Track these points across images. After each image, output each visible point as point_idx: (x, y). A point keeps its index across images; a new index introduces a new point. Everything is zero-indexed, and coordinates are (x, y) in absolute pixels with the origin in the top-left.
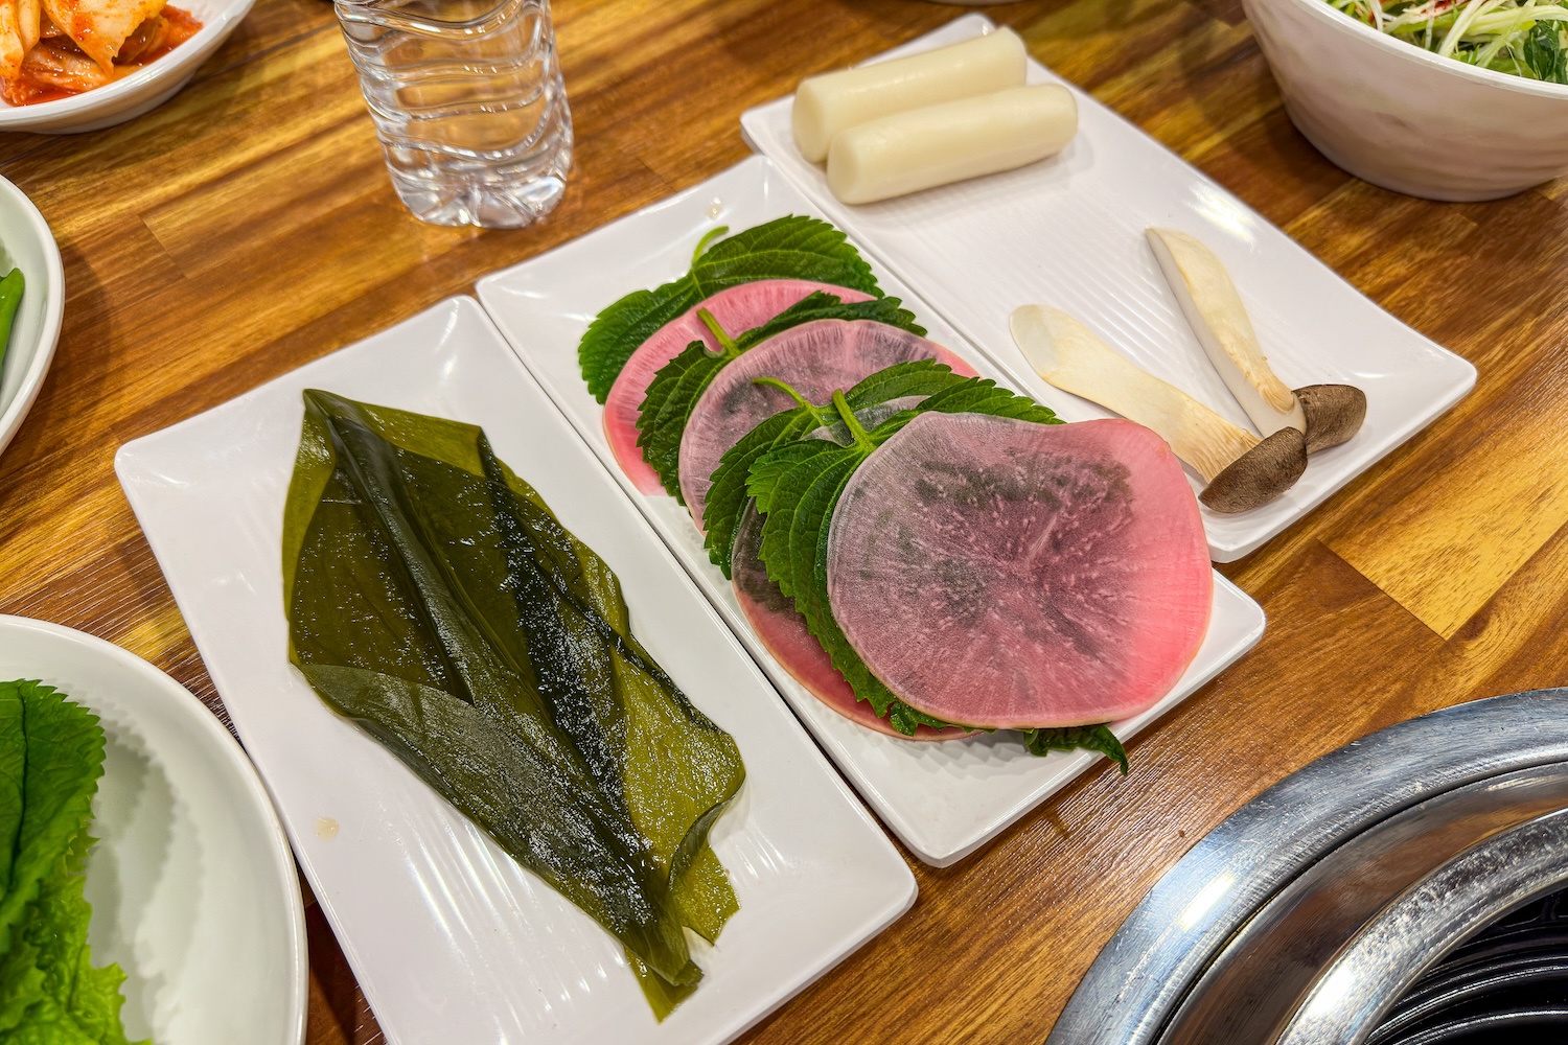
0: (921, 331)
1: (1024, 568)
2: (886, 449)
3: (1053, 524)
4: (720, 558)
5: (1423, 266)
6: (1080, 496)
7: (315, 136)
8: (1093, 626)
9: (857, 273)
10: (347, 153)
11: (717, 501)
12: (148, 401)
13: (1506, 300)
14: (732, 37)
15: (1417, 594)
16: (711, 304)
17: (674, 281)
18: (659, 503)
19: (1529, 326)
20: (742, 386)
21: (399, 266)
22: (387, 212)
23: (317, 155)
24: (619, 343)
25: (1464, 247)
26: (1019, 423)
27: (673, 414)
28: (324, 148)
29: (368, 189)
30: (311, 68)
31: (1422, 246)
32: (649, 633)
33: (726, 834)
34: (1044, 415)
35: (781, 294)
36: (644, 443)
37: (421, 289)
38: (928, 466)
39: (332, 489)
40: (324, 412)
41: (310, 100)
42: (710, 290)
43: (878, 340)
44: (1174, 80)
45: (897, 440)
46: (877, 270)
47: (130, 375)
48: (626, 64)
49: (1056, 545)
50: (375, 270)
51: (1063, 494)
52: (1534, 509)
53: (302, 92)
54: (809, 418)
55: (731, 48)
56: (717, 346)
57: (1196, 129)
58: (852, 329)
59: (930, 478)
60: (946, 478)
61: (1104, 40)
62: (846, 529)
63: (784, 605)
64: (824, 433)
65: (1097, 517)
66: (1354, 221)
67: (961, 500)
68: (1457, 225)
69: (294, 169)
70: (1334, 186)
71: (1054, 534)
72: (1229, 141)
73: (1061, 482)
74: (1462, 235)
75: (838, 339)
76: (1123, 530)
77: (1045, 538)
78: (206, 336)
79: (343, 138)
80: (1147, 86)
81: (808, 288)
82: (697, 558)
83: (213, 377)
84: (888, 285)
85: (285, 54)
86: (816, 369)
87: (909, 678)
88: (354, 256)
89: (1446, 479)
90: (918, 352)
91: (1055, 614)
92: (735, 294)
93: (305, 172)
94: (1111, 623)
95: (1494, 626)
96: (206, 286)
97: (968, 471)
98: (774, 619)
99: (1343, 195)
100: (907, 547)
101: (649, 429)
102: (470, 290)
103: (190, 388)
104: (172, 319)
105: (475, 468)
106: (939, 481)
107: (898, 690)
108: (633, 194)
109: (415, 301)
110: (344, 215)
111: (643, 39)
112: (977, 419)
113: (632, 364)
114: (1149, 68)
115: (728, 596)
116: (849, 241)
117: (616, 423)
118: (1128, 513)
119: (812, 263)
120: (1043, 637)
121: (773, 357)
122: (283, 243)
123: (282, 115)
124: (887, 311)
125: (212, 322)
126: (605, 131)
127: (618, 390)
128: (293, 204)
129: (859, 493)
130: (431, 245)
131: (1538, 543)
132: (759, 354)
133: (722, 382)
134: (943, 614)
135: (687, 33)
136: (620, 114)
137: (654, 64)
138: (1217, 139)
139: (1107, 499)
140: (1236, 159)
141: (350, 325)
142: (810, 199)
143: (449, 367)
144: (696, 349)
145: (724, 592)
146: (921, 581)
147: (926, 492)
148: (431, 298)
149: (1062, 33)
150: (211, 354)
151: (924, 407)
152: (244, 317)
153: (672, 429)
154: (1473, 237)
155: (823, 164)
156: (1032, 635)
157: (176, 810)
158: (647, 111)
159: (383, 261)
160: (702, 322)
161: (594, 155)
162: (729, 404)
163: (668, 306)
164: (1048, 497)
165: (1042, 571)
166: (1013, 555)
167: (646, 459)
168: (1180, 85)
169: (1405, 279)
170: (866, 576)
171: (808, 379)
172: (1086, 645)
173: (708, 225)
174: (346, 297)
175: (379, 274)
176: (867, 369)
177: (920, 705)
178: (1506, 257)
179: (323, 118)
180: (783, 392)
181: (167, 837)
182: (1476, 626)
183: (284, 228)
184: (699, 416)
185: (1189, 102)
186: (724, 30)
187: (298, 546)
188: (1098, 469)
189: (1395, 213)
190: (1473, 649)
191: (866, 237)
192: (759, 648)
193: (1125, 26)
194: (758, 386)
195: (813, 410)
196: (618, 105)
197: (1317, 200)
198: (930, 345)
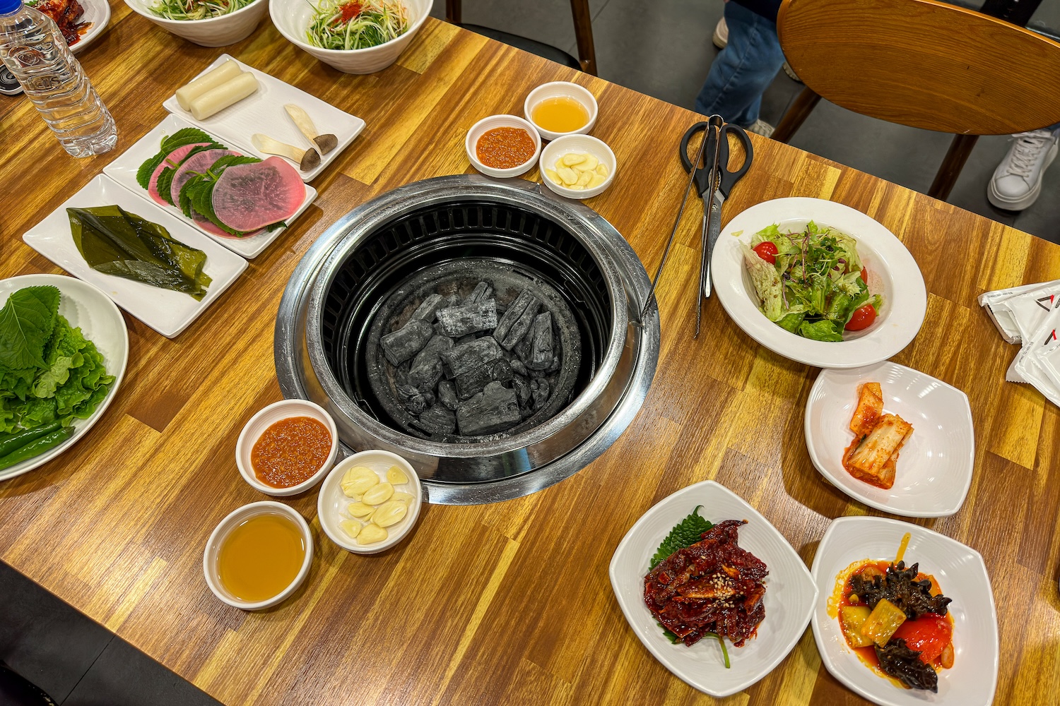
0: (227, 149)
1: (262, 196)
2: (221, 178)
3: (263, 184)
4: (188, 215)
5: (363, 95)
6: (268, 175)
7: (31, 142)
8: (280, 204)
9: (206, 138)
10: (44, 144)
11: (182, 202)
12: (18, 227)
13: (385, 98)
14: (154, 76)
15: (362, 178)
16: (169, 157)
17: (157, 154)
18: (169, 208)
19: (391, 104)
20: (183, 175)
21: (76, 172)
22: (65, 158)
23: (34, 147)
24: (147, 174)
25: (374, 86)
26: (252, 164)
27: (166, 186)
28: (36, 144)
29: (57, 152)
30: (19, 120)
31: (363, 88)
32: (176, 236)
33: (206, 269)
34: (259, 160)
35: (187, 149)
36: (161, 195)
37: (86, 176)
38: (232, 179)
39: (84, 229)
40: (73, 213)
41: (24, 131)
42: (168, 153)
43: (215, 153)
44: (293, 55)
45: (223, 175)
46: (211, 136)
47: (9, 222)
48: (123, 93)
49: (266, 188)
50: (69, 175)
51: (263, 176)
52: (391, 150)
53: (19, 129)
54: (201, 177)
55: (155, 80)
56: (173, 167)
57: (300, 70)
58: (207, 153)
59: (233, 182)
60: (237, 181)
61: (270, 47)
62: (216, 200)
63: (207, 220)
64: (206, 179)
65: (273, 180)
66: (345, 86)
67: (241, 185)
68: (373, 80)
69: (29, 153)
70: (340, 77)
71: (265, 186)
72: (309, 71)
73: (262, 174)
74: (374, 83)
75: (205, 156)
76: (281, 181)
77: (263, 187)
78: (26, 206)
79: (41, 139)
80: (284, 60)
81: (193, 146)
82: (183, 217)
83: (34, 216)
84: (215, 139)
85: (7, 118)
86: (201, 165)
87: (239, 226)
88: (61, 173)
89: (369, 149)
90: (227, 153)
91: (271, 204)
92: (175, 152)
93: (33, 153)
94: (285, 202)
95: (380, 180)
96: (18, 193)
97: (241, 178)
98: (206, 224)
99: (342, 79)
100: (233, 199)
101: (161, 191)
102: (101, 172)
103: (29, 220)
104: (13, 205)
105: (120, 215)
106: (236, 182)
107: (237, 229)
108: (139, 133)
109: (85, 180)
110: (51, 163)
111: (126, 84)
112: (242, 165)
113: (152, 178)
114: (284, 53)
115: (192, 222)
116: (202, 130)
117: (152, 193)
118: (280, 177)
119: (193, 139)
120: (269, 209)
121: (189, 165)
122: (36, 175)
123: (17, 138)
124: (216, 146)
125: (26, 202)
126: (123, 116)
127: (150, 185)
128: (34, 164)
129: (217, 190)
130: (84, 163)
131: (391, 158)
132: (185, 165)
133: (177, 175)
134: (245, 211)
135: (140, 78)
136: (126, 110)
137: (131, 92)
138: (306, 71)
139: (273, 175)
140: (312, 76)
141: (68, 192)
142: (188, 122)
143: (104, 190)
144: (167, 169)
145: (191, 222)
146: (238, 206)
147: (233, 186)
148: (90, 178)
149: (257, 48)
150: (30, 210)
151: (227, 166)
152: (35, 199)
153: (167, 190)
154: (378, 82)
155: (190, 111)
156: (266, 209)
157: (76, 304)
158: (134, 107)
159: (70, 172)
160: (168, 162)
161: (123, 125)
162: (180, 180)
163: (158, 161)
164: (260, 178)
165: (266, 195)
166: (258, 194)
167: (163, 199)
168: (294, 57)
169: (359, 99)
170: (224, 208)
171: (200, 168)
172: (279, 208)
173: (162, 137)
174: (64, 185)
175: (71, 176)
176: (214, 161)
177: (242, 230)
178: (385, 86)
179: (31, 136)
180: (193, 173)
181: (77, 310)
182: (376, 181)
183: (35, 171)
184: (173, 185)
185: (297, 61)
186: (151, 74)
187: (81, 245)
188: (269, 169)
189: (356, 81)
190: (375, 186)
191: (208, 128)
192: (202, 230)
193: (276, 41)
194: (187, 174)
195: (202, 175)
196: (125, 107)
197: (334, 82)
198: (230, 151)
